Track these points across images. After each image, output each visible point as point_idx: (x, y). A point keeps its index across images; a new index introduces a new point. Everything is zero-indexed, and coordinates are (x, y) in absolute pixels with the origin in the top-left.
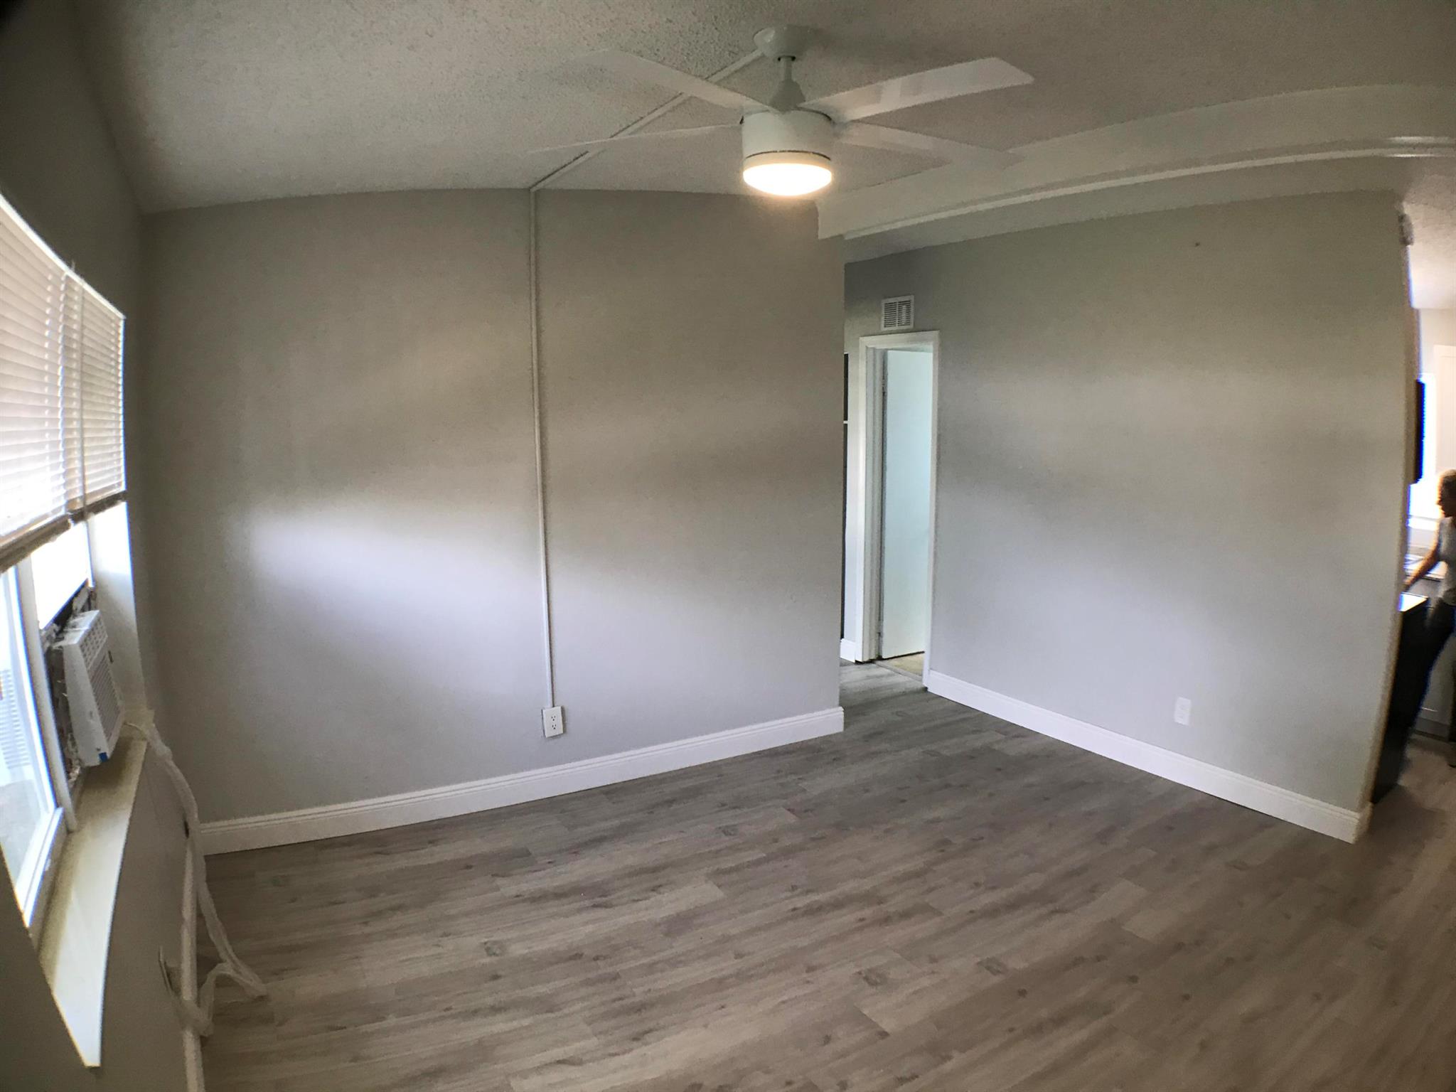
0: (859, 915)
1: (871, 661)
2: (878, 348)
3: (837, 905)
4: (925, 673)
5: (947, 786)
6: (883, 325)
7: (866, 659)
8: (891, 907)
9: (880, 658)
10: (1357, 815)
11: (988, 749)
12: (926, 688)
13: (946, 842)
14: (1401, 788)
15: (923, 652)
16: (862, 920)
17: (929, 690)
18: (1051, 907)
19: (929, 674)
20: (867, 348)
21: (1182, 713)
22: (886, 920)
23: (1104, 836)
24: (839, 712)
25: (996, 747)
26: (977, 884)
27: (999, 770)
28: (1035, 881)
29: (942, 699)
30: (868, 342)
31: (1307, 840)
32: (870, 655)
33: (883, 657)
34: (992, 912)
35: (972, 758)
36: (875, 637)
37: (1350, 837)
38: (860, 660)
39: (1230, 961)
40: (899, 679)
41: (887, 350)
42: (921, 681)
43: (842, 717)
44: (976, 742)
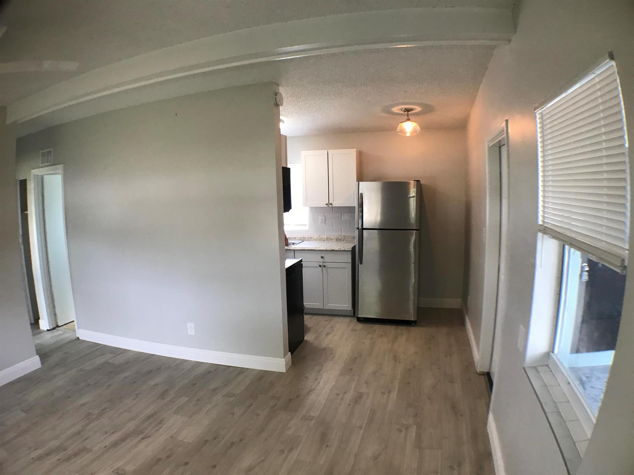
0: (58, 457)
1: (54, 329)
2: (39, 175)
3: (48, 454)
4: (76, 330)
5: (89, 385)
6: (40, 163)
7: (51, 328)
8: (70, 452)
9: (58, 326)
10: (284, 360)
11: (106, 363)
12: (78, 338)
13: (89, 414)
14: (307, 341)
15: (74, 321)
16: (59, 460)
17: (80, 338)
18: (141, 436)
19: (78, 330)
20: (34, 175)
21: (191, 329)
22: (69, 459)
23: (162, 396)
24: (37, 358)
25: (110, 361)
26: (106, 433)
27: (111, 372)
28: (131, 425)
29: (86, 342)
30: (35, 172)
31: (263, 375)
32: (53, 325)
33: (59, 325)
34: (115, 444)
35: (100, 369)
36: (53, 316)
37: (283, 370)
38: (49, 329)
39: (232, 444)
40: (67, 335)
41: (43, 175)
42: (76, 334)
43: (39, 360)
44: (100, 360)
